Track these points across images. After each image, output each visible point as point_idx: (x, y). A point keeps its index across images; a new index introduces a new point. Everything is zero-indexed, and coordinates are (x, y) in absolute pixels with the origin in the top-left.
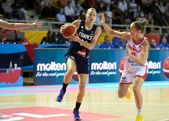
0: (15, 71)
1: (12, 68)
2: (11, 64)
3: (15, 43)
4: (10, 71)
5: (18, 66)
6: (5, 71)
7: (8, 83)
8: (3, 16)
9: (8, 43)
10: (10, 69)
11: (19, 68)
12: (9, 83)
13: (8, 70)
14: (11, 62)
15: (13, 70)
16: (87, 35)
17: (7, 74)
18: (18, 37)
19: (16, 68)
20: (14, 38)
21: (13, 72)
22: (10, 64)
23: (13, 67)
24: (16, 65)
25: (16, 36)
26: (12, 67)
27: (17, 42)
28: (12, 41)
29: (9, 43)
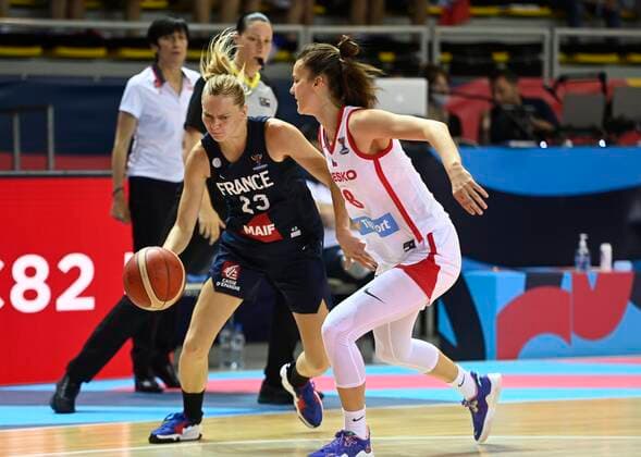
0: (601, 276)
1: (588, 266)
2: (583, 243)
3: (602, 143)
4: (580, 281)
5: (616, 257)
6: (556, 281)
7: (568, 340)
8: (545, 11)
9: (569, 143)
10: (578, 270)
11: (625, 266)
12: (574, 337)
13: (567, 275)
14: (583, 237)
15: (592, 272)
16: (243, 179)
17: (565, 294)
18: (616, 113)
19: (606, 265)
20: (597, 119)
21: (592, 283)
22: (577, 246)
23: (596, 259)
24: (606, 249)
25: (608, 108)
26: (588, 260)
27: (613, 137)
28: (587, 135)
29: (575, 144)
